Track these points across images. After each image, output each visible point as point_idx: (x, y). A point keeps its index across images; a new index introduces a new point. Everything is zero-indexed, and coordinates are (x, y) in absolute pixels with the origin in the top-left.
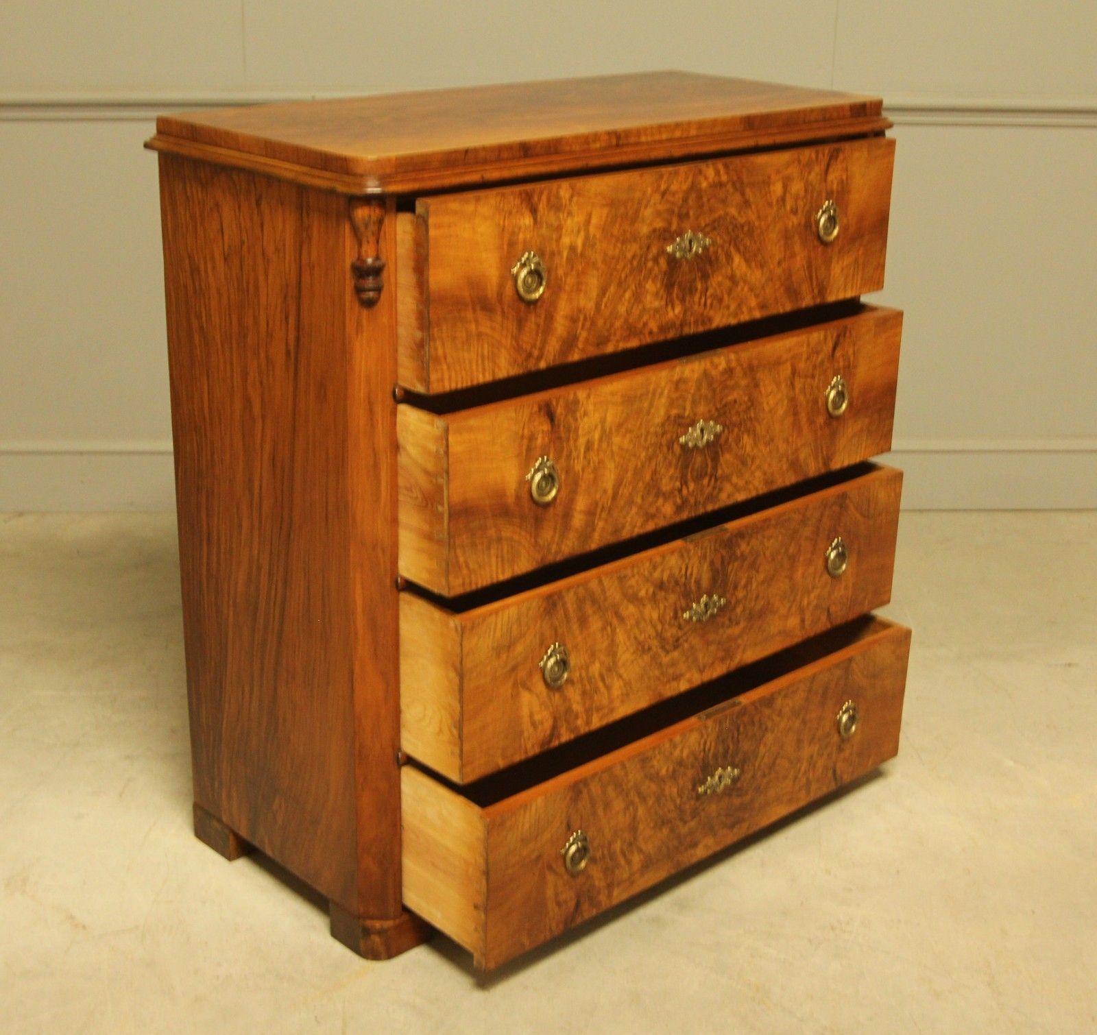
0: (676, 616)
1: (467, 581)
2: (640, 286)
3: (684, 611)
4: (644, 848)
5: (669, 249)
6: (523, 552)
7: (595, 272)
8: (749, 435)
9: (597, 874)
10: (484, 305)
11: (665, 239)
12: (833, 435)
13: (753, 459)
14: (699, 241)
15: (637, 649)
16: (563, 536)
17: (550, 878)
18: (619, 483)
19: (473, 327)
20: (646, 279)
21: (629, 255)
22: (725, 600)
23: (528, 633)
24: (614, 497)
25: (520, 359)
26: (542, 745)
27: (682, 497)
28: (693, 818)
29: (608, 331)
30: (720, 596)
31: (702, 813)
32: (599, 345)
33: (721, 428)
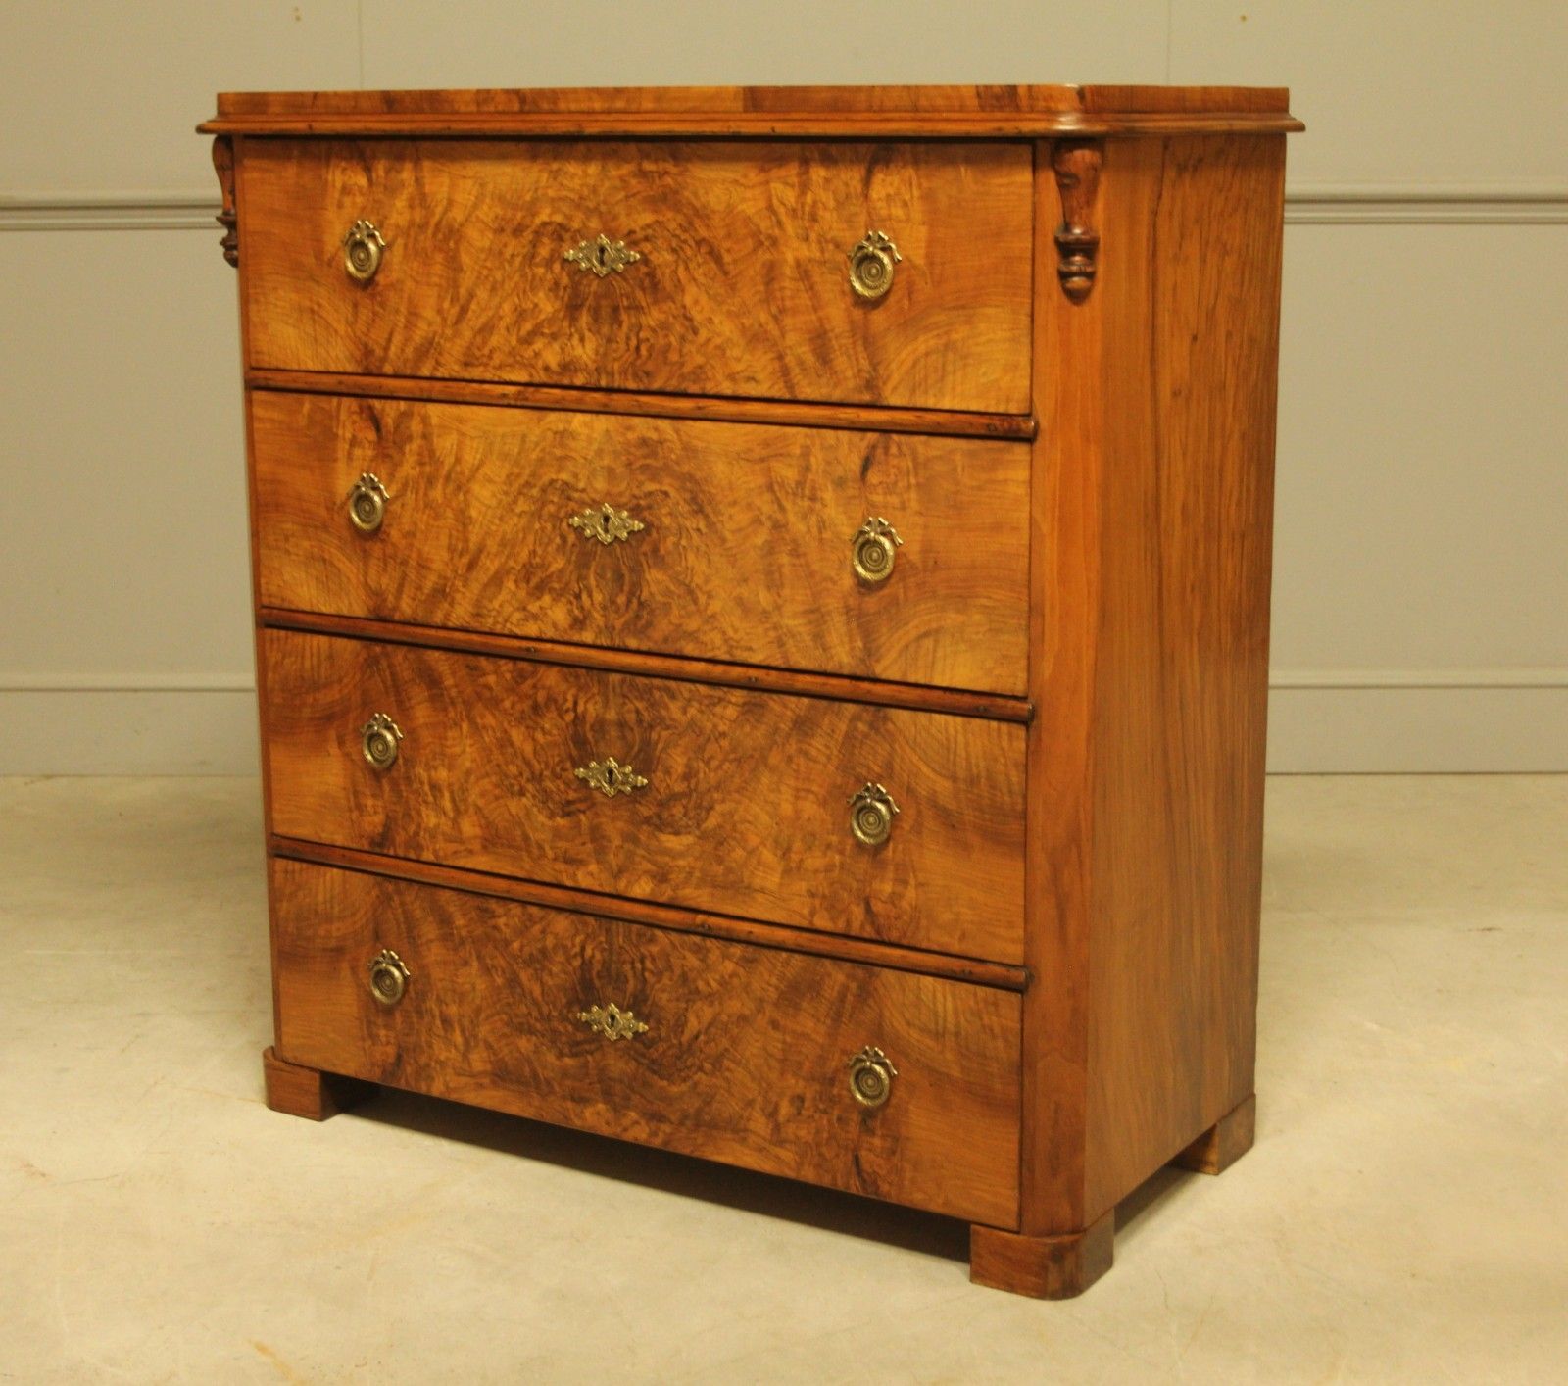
0: (563, 767)
2: (524, 298)
3: (576, 765)
4: (496, 1046)
5: (571, 254)
8: (696, 557)
9: (423, 1029)
10: (310, 274)
11: (562, 240)
13: (708, 598)
14: (617, 250)
20: (534, 289)
21: (506, 251)
22: (645, 781)
23: (345, 681)
24: (471, 566)
25: (357, 354)
26: (372, 843)
27: (582, 608)
28: (574, 1055)
29: (479, 349)
30: (636, 772)
31: (589, 1057)
32: (466, 364)
33: (642, 526)
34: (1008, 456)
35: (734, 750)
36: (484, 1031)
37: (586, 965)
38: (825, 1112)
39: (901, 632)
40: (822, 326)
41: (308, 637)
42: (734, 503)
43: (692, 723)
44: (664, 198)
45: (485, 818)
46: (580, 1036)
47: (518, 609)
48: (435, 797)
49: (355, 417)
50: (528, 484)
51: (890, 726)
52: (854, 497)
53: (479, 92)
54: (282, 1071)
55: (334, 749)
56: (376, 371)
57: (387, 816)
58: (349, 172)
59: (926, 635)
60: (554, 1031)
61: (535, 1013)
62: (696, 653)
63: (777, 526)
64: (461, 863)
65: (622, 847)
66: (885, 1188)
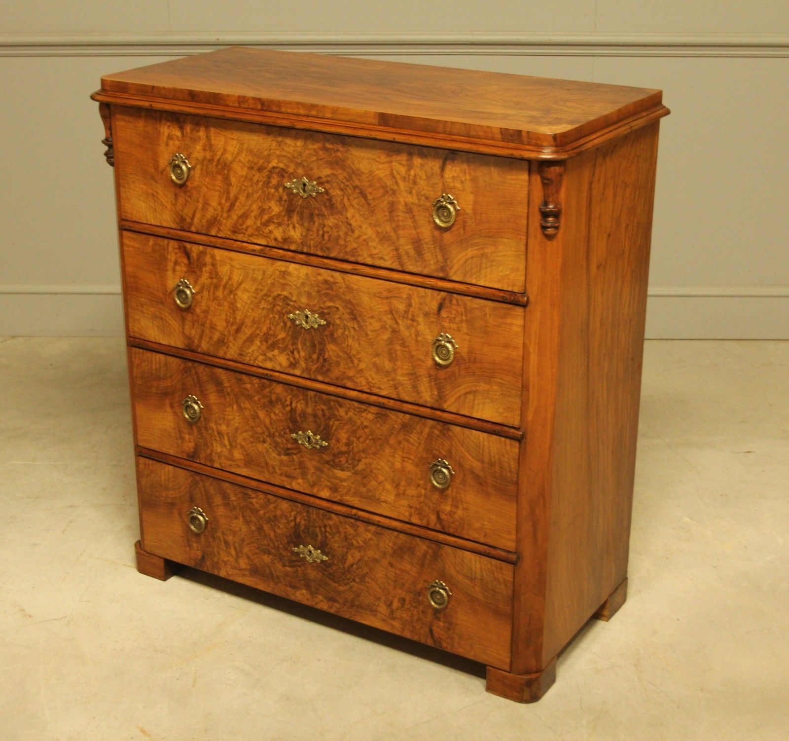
0: (285, 432)
2: (264, 203)
6: (175, 333)
9: (215, 545)
10: (152, 177)
11: (283, 177)
14: (312, 186)
15: (254, 435)
18: (241, 323)
20: (269, 199)
22: (327, 444)
23: (174, 377)
24: (238, 331)
25: (177, 220)
26: (188, 455)
27: (294, 358)
28: (291, 567)
29: (241, 225)
30: (322, 439)
31: (299, 569)
32: (234, 232)
33: (325, 323)
34: (512, 312)
35: (371, 434)
36: (246, 550)
37: (297, 526)
38: (415, 607)
39: (457, 390)
40: (418, 237)
41: (154, 354)
42: (372, 317)
43: (350, 420)
44: (337, 163)
45: (246, 451)
46: (294, 558)
47: (262, 355)
48: (220, 438)
49: (177, 251)
50: (266, 295)
51: (451, 433)
52: (433, 322)
53: (239, 97)
54: (144, 556)
55: (168, 409)
56: (187, 229)
57: (196, 445)
58: (171, 128)
59: (470, 392)
60: (281, 554)
61: (271, 545)
62: (352, 387)
63: (394, 331)
64: (233, 470)
65: (315, 473)
66: (444, 645)
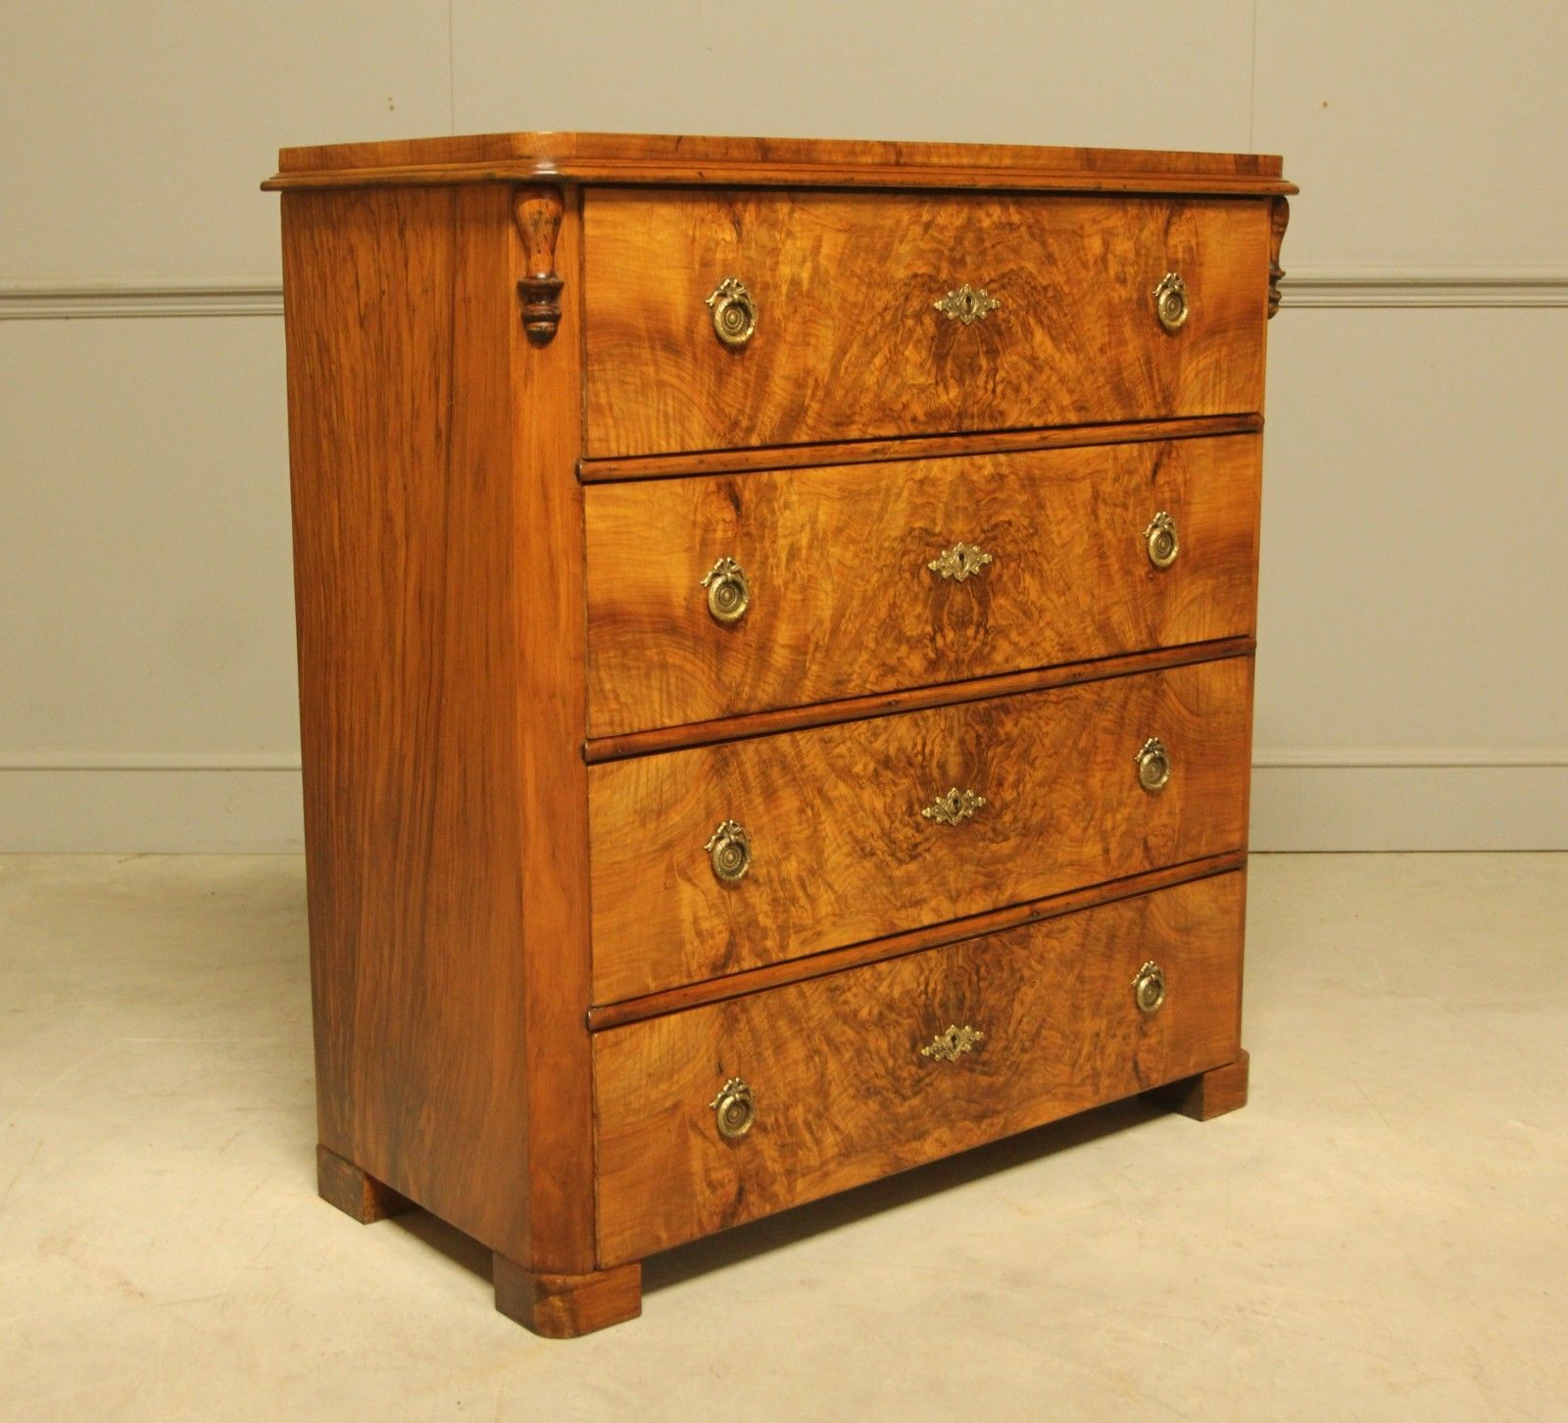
0: (911, 812)
1: (617, 719)
2: (895, 350)
3: (923, 806)
4: (842, 1125)
5: (938, 305)
6: (700, 690)
7: (829, 322)
8: (1032, 576)
9: (767, 1146)
10: (667, 343)
11: (931, 291)
12: (1161, 595)
13: (1041, 612)
14: (980, 298)
15: (853, 849)
16: (758, 679)
17: (696, 1142)
18: (840, 613)
19: (651, 370)
20: (905, 341)
21: (879, 305)
22: (984, 800)
23: (689, 796)
25: (721, 428)
26: (714, 968)
27: (936, 650)
28: (917, 1094)
29: (850, 407)
30: (977, 794)
31: (930, 1089)
32: (837, 425)
33: (990, 558)
34: (1244, 447)
35: (1052, 745)
37: (930, 999)
38: (1114, 1036)
39: (1176, 604)
41: (644, 760)
42: (1062, 521)
43: (1022, 732)
44: (1019, 248)
46: (922, 1073)
47: (878, 666)
49: (712, 497)
51: (1164, 685)
52: (1147, 498)
56: (741, 446)
57: (731, 933)
59: (1191, 602)
60: (898, 1080)
61: (881, 1072)
64: (809, 950)
65: (961, 870)
66: (1153, 1078)
